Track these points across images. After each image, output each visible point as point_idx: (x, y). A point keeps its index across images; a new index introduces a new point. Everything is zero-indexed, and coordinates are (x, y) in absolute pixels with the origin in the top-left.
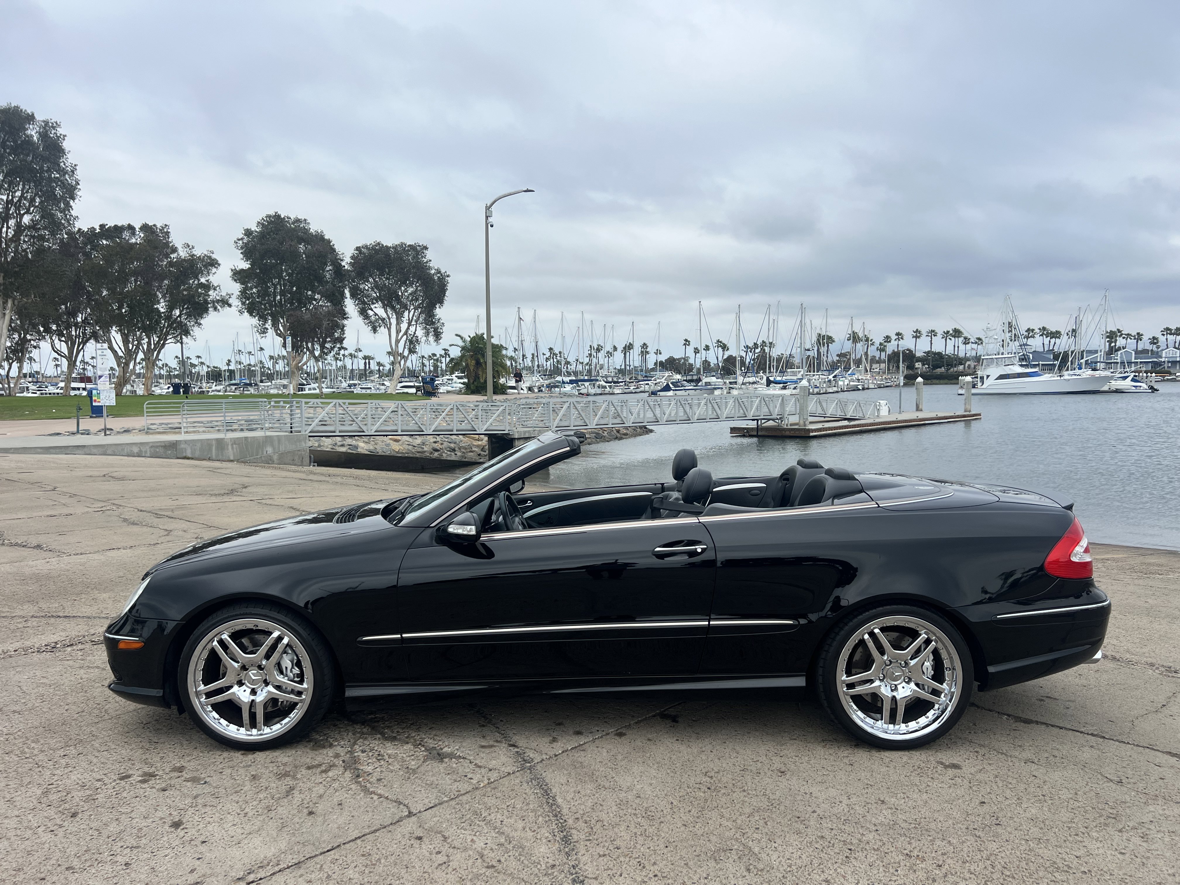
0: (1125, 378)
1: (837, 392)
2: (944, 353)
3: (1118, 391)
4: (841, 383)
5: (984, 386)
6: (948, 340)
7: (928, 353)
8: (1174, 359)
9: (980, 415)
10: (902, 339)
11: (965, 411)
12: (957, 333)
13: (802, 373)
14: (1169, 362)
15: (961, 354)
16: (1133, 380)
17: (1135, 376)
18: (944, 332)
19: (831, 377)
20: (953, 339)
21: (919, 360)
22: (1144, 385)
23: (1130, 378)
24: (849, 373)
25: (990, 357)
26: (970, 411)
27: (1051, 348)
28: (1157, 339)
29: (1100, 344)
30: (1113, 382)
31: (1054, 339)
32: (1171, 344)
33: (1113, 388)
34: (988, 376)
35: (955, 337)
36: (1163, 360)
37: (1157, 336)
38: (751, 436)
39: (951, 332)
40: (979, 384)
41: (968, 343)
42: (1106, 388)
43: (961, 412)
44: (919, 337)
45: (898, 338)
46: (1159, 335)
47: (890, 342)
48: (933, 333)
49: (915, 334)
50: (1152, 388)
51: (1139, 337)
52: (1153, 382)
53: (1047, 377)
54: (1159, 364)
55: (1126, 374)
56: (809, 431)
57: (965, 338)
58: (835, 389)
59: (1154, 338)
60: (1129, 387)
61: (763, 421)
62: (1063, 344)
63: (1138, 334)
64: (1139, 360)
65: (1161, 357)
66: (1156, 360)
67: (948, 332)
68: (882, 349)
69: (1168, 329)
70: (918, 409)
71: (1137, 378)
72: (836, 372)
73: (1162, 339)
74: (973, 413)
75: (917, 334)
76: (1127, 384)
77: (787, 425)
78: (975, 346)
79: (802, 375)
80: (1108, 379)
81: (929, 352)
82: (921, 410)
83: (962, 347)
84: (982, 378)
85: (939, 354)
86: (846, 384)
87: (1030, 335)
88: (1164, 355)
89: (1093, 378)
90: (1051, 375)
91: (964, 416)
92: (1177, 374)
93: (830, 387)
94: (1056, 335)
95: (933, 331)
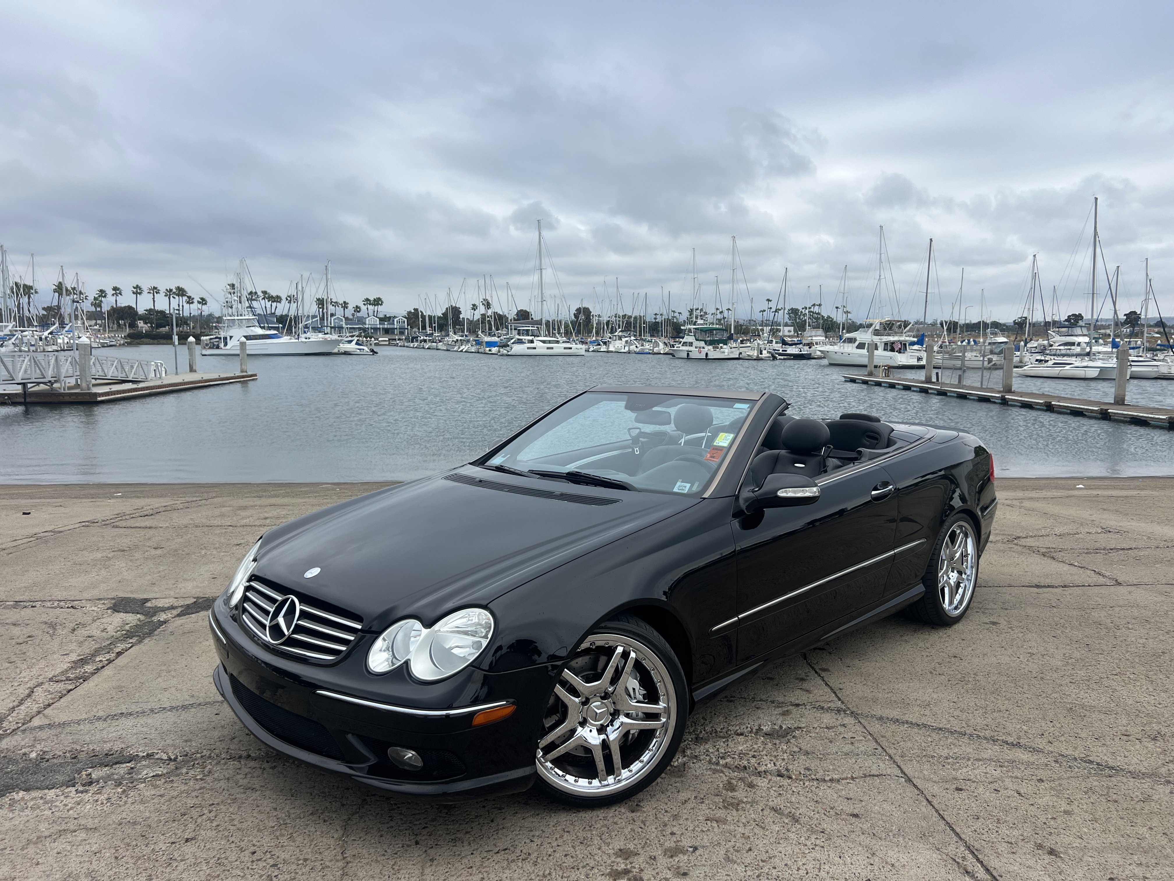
0: (350, 342)
1: (57, 351)
2: (168, 312)
3: (346, 353)
4: (60, 341)
5: (228, 347)
6: (171, 298)
7: (150, 311)
8: (375, 326)
9: (255, 375)
10: (121, 295)
11: (242, 372)
12: (181, 292)
13: (10, 328)
14: (371, 328)
15: (186, 314)
16: (357, 344)
17: (358, 340)
18: (167, 290)
19: (46, 333)
20: (177, 297)
21: (142, 318)
22: (365, 348)
23: (354, 342)
24: (66, 329)
25: (232, 318)
26: (246, 372)
27: (273, 311)
28: (359, 308)
29: (313, 309)
30: (341, 345)
31: (275, 303)
32: (371, 313)
33: (342, 350)
34: (231, 337)
35: (178, 295)
36: (367, 326)
37: (359, 305)
38: (14, 404)
39: (174, 290)
40: (222, 345)
41: (193, 303)
42: (336, 351)
43: (238, 374)
44: (140, 293)
45: (116, 294)
46: (361, 304)
47: (105, 296)
48: (155, 290)
49: (135, 290)
50: (372, 351)
51: (345, 305)
52: (373, 345)
53: (285, 339)
54: (365, 330)
55: (350, 339)
56: (96, 395)
57: (189, 297)
58: (55, 348)
59: (357, 306)
60: (355, 350)
61: (29, 385)
62: (281, 309)
63: (345, 302)
64: (349, 326)
65: (366, 324)
66: (361, 326)
67: (171, 290)
68: (97, 303)
69: (367, 300)
70: (192, 370)
71: (360, 342)
72: (52, 329)
73: (364, 308)
74: (249, 373)
75: (138, 291)
76: (352, 347)
77: (64, 390)
78: (200, 306)
79: (10, 331)
80: (337, 342)
81: (151, 309)
82: (195, 371)
83: (186, 306)
84: (225, 339)
85: (162, 312)
86: (66, 342)
87: (254, 298)
88: (367, 323)
89: (326, 341)
90: (289, 337)
91: (243, 377)
92: (380, 339)
93: (47, 345)
94: (277, 299)
95: (155, 288)
